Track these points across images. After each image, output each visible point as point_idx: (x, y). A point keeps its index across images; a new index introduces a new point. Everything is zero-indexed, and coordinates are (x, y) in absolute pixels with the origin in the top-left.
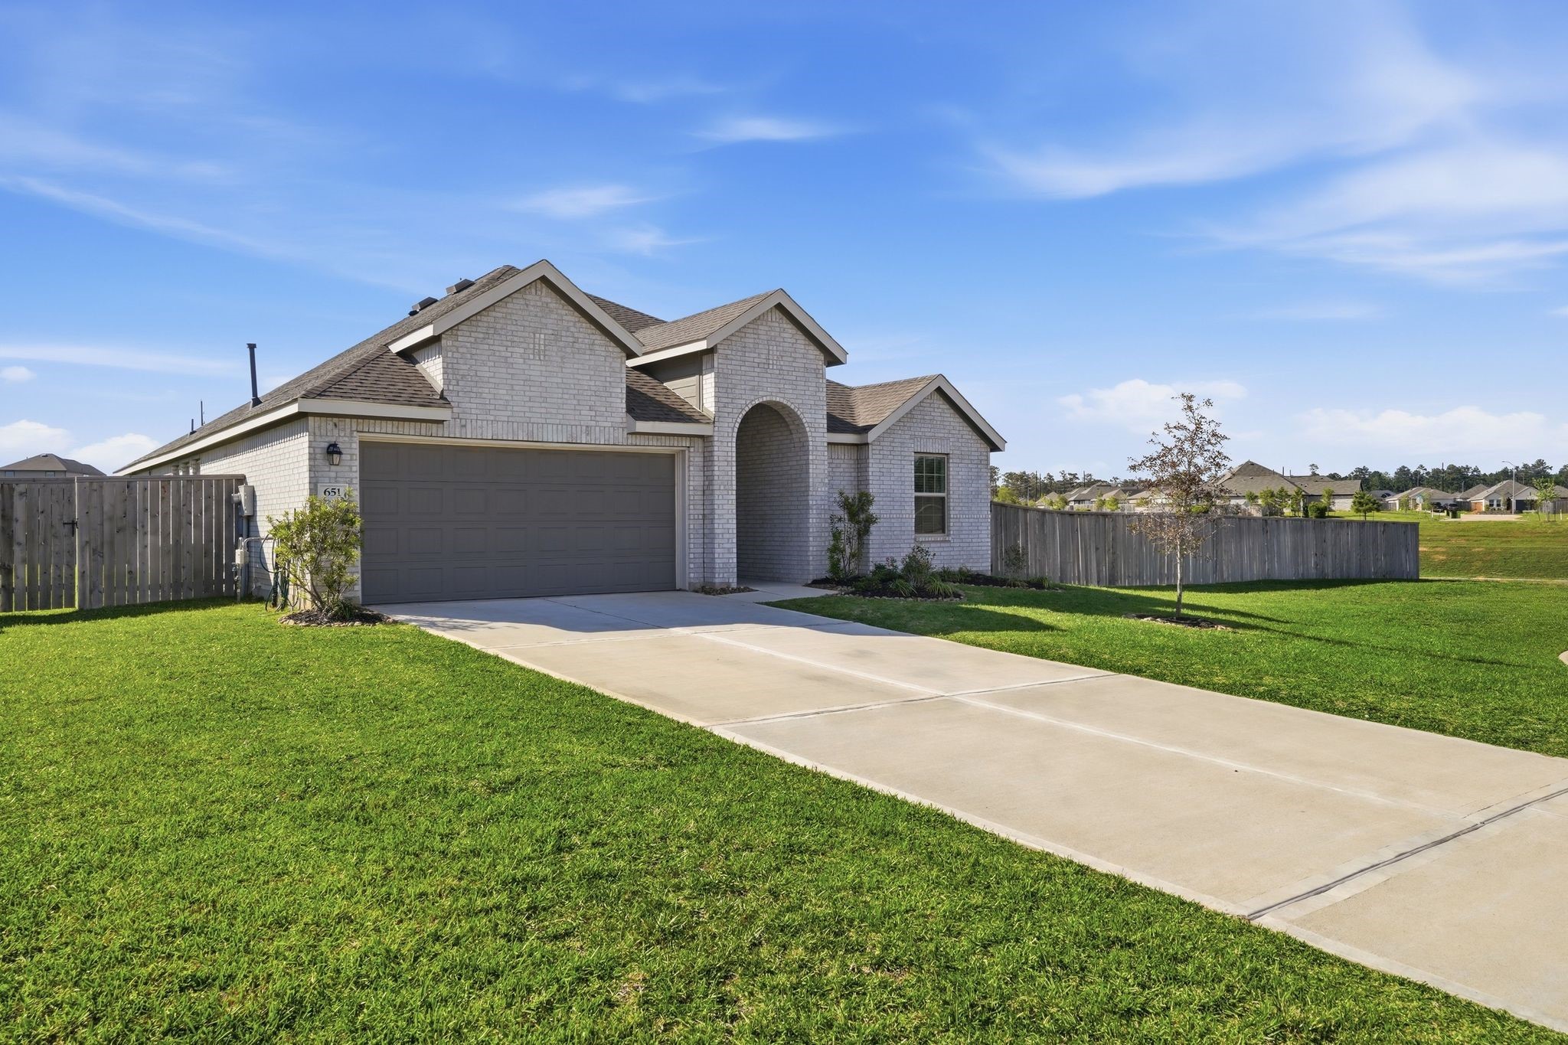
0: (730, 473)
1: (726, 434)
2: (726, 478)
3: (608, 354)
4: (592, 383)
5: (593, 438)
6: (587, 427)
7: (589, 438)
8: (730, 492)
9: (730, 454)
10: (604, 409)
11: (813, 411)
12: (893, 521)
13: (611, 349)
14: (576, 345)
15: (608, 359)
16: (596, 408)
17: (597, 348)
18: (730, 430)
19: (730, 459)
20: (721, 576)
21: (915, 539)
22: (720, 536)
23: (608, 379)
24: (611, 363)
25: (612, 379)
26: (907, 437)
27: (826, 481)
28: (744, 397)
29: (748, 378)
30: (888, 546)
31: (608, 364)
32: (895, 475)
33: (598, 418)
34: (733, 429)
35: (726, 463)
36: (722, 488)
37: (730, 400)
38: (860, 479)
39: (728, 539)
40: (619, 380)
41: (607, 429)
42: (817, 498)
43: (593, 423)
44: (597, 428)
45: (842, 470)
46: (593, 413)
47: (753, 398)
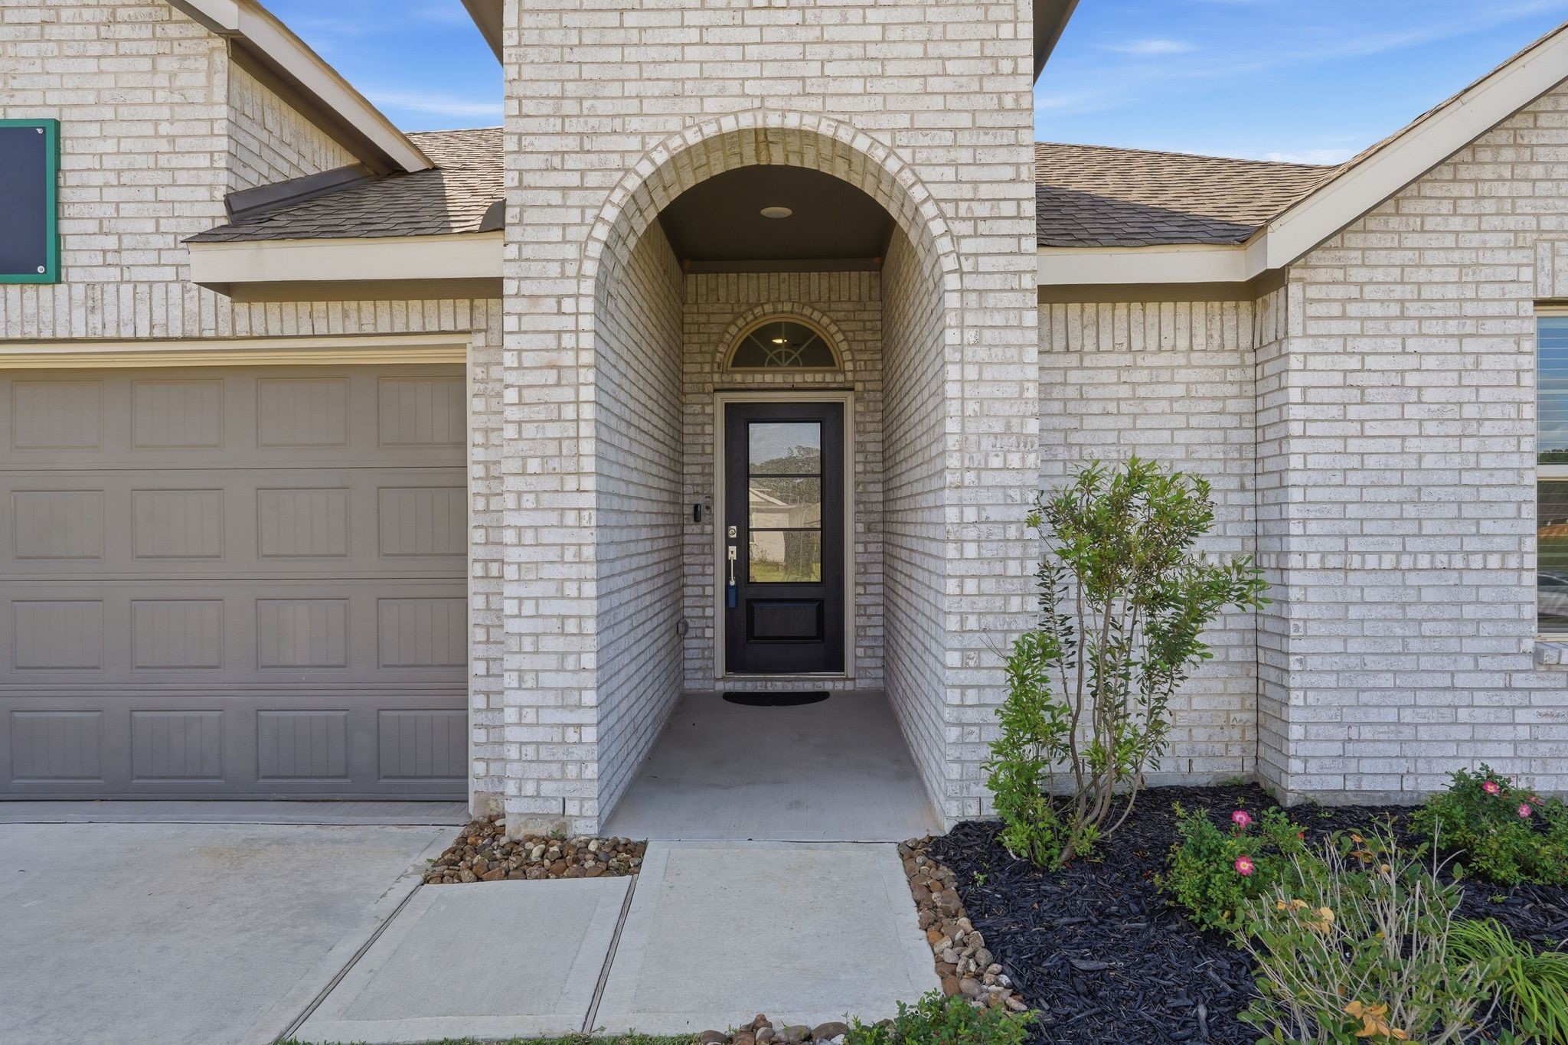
0: (569, 412)
1: (554, 269)
2: (553, 430)
3: (165, 47)
4: (110, 146)
5: (111, 316)
6: (90, 285)
7: (96, 320)
8: (571, 483)
9: (568, 341)
10: (150, 226)
11: (965, 156)
12: (1412, 579)
13: (172, 31)
14: (53, 31)
15: (163, 64)
16: (122, 226)
17: (124, 31)
18: (571, 252)
19: (568, 359)
20: (530, 789)
21: (1537, 655)
22: (528, 644)
23: (164, 129)
24: (172, 76)
25: (177, 129)
26: (1494, 240)
27: (1033, 427)
28: (634, 124)
29: (654, 53)
30: (1386, 681)
31: (162, 80)
32: (1428, 395)
33: (127, 258)
34: (583, 246)
35: (551, 376)
36: (534, 465)
37: (572, 143)
38: (1263, 419)
39: (563, 655)
40: (203, 128)
41: (159, 291)
42: (983, 497)
43: (114, 274)
44: (127, 290)
45: (1179, 391)
46: (111, 242)
47: (674, 124)
